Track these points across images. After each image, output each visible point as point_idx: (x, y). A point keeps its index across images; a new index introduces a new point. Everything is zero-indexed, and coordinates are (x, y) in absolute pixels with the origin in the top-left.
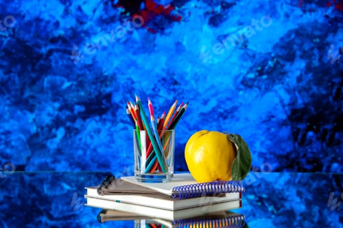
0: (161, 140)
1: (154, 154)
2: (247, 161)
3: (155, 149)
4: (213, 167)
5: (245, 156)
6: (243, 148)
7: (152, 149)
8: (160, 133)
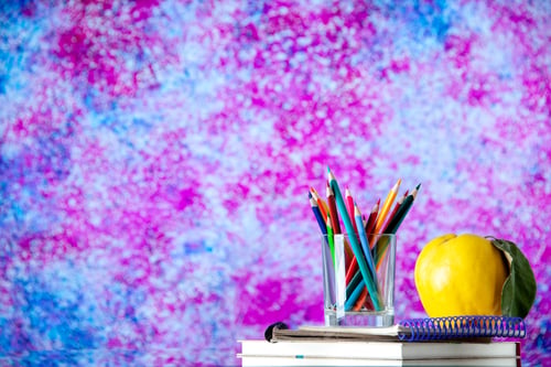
0: (372, 252)
1: (360, 278)
2: (527, 287)
3: (362, 269)
4: (467, 293)
5: (524, 278)
6: (520, 265)
7: (356, 267)
8: (370, 239)
